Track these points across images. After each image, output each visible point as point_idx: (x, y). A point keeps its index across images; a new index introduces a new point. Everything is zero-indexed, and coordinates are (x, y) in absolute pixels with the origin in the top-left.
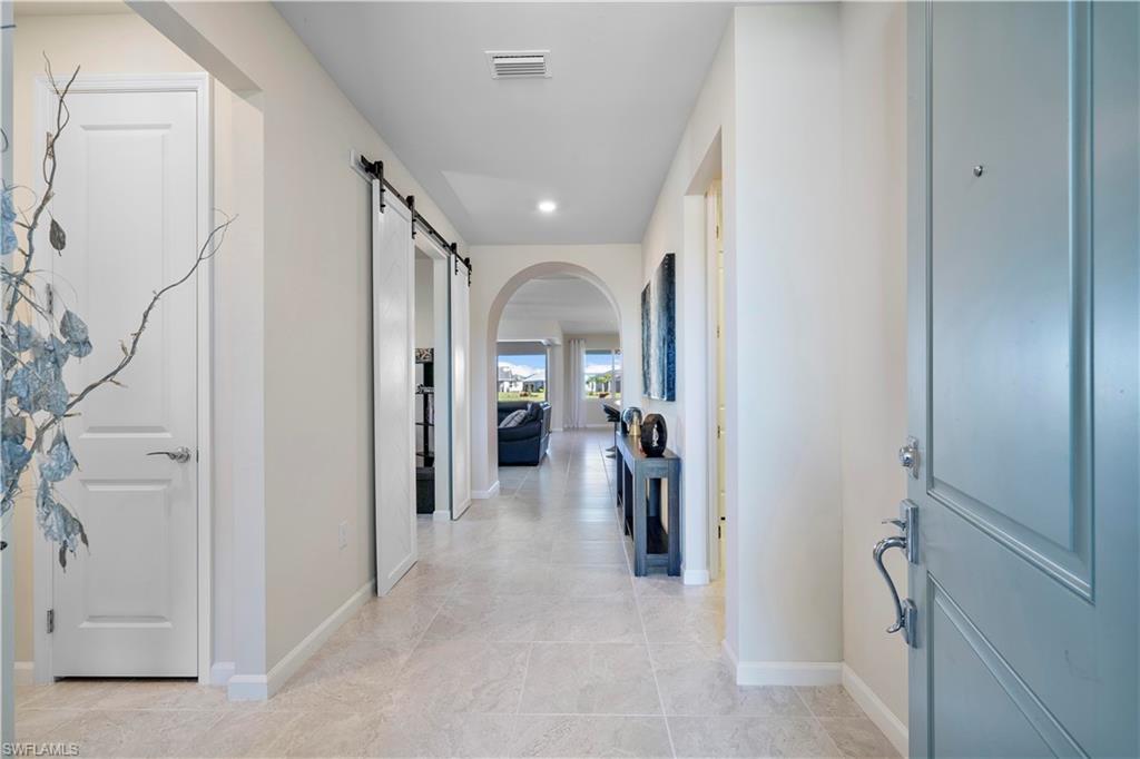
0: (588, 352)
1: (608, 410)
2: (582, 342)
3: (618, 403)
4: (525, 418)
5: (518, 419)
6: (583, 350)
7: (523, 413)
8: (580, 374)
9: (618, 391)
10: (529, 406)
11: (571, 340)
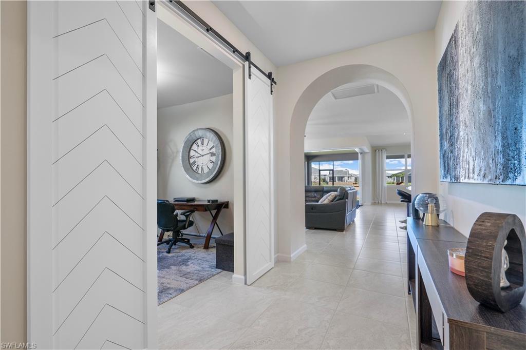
0: (388, 157)
1: (401, 193)
2: (384, 150)
3: (410, 188)
4: (335, 197)
5: (330, 198)
6: (385, 156)
7: (333, 194)
8: (383, 171)
9: (410, 181)
10: (339, 190)
11: (376, 150)
